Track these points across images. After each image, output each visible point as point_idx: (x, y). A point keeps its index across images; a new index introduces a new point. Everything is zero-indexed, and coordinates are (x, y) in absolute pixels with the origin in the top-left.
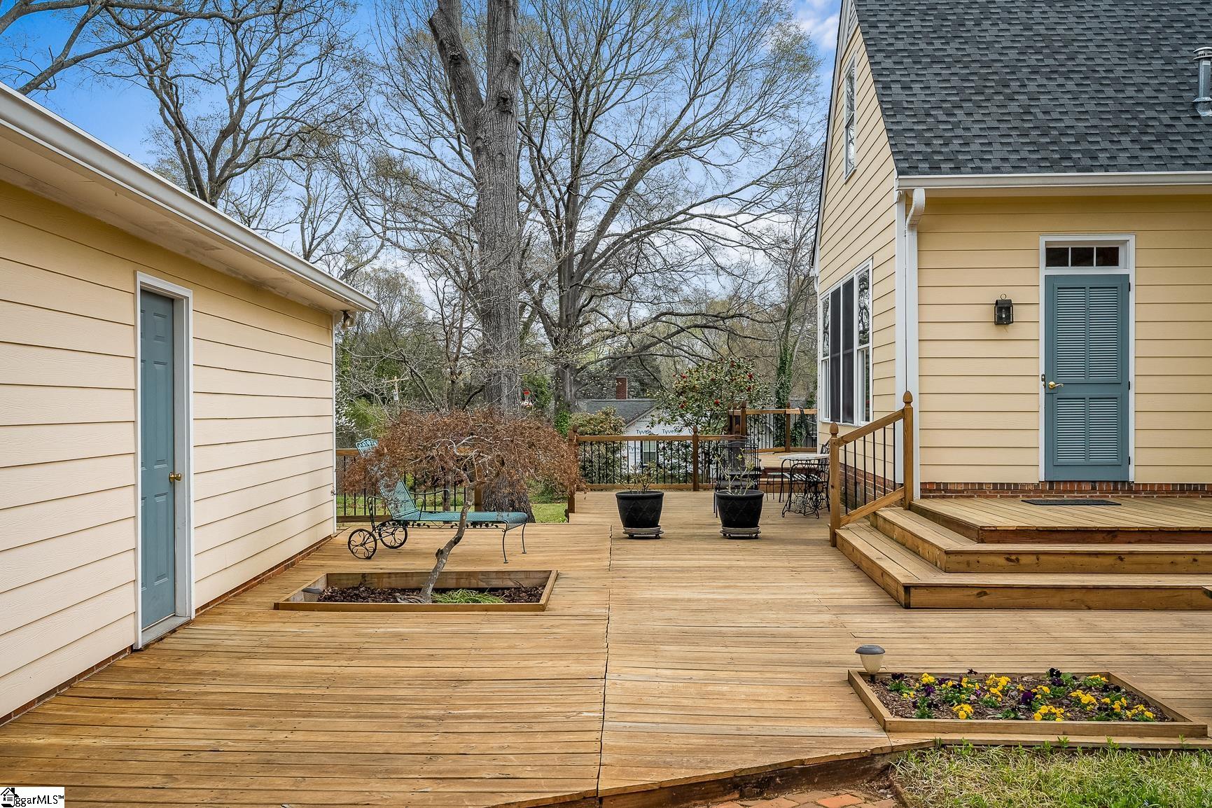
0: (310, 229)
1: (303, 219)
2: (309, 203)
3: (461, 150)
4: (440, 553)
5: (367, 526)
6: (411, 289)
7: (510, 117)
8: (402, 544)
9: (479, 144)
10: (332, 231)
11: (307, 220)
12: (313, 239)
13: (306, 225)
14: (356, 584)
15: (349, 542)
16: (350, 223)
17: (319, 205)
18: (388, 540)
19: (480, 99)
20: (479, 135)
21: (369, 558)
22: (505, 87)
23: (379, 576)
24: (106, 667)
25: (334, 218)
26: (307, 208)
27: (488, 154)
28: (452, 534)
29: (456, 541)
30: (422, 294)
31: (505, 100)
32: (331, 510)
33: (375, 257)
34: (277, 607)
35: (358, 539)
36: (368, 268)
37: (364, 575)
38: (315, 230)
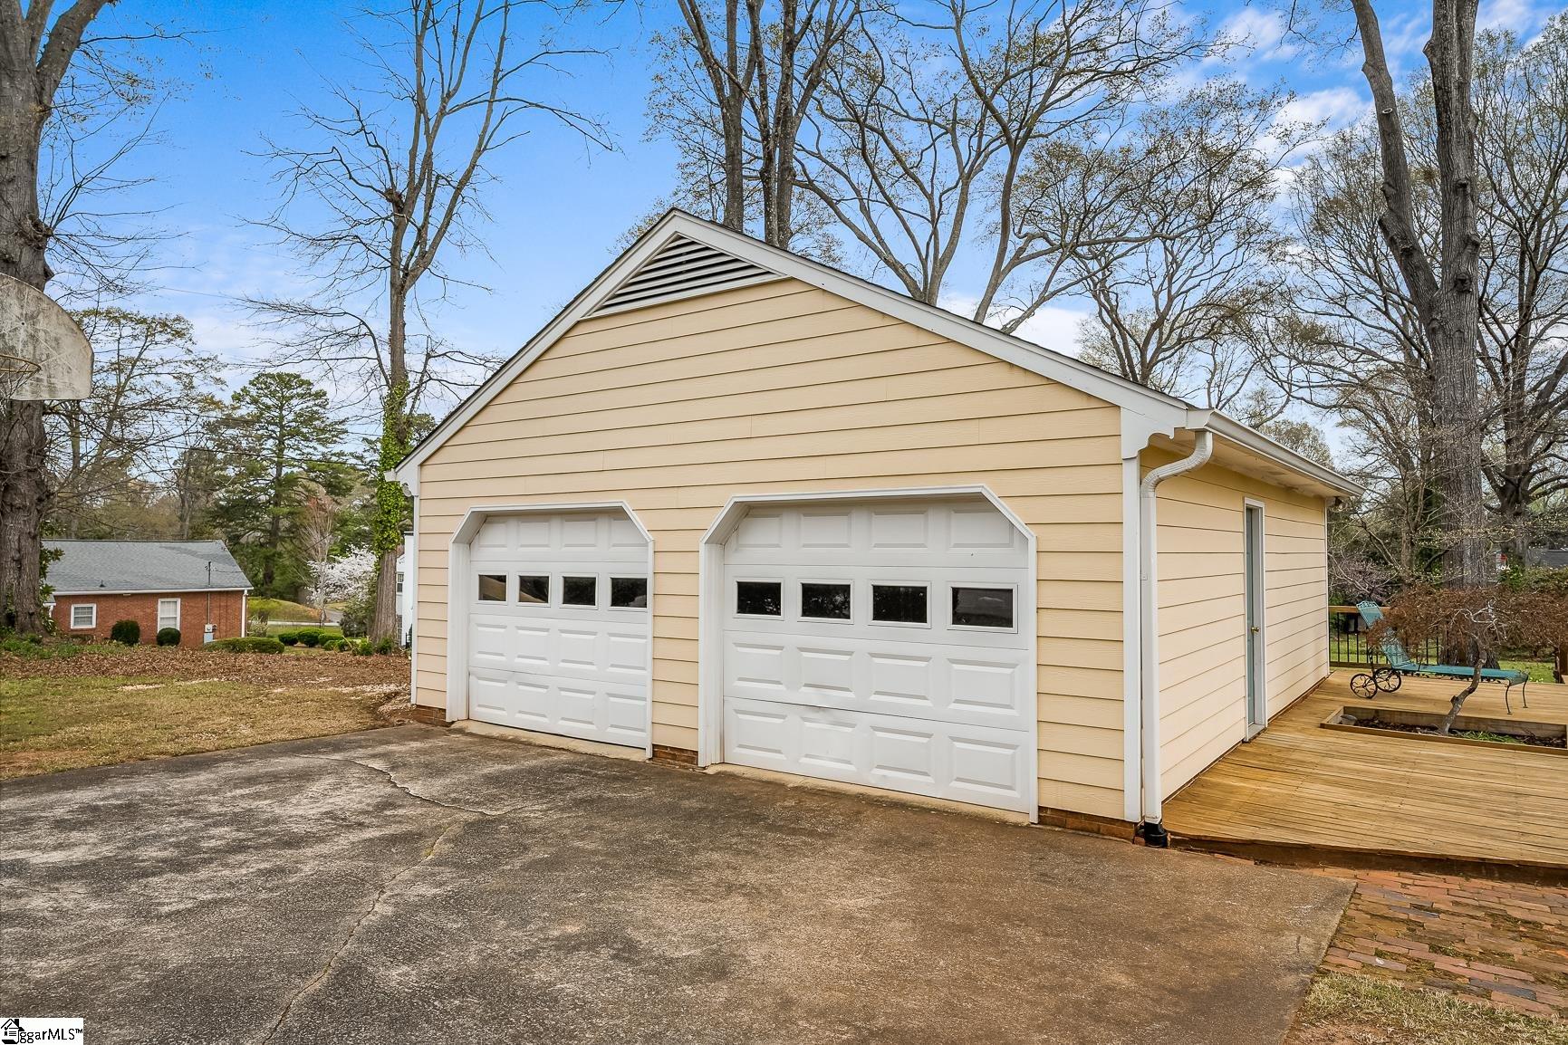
0: (1216, 392)
1: (1210, 383)
2: (1215, 369)
3: (1387, 309)
4: (1455, 700)
5: (1369, 672)
6: (1315, 439)
7: (1468, 296)
8: (1395, 689)
9: (1435, 325)
10: (1238, 392)
11: (1213, 385)
12: (1219, 401)
13: (1212, 390)
14: (1370, 717)
15: (1352, 683)
16: (1257, 380)
17: (1225, 369)
18: (1383, 685)
19: (1435, 283)
20: (1434, 316)
21: (1370, 698)
22: (1463, 269)
23: (1392, 712)
24: (1234, 750)
25: (1240, 380)
26: (1213, 374)
27: (1444, 333)
28: (1466, 685)
29: (1471, 691)
30: (1327, 442)
31: (1463, 281)
32: (1325, 657)
33: (1280, 411)
34: (1322, 726)
35: (1359, 681)
36: (1270, 423)
37: (1377, 711)
38: (1221, 393)
